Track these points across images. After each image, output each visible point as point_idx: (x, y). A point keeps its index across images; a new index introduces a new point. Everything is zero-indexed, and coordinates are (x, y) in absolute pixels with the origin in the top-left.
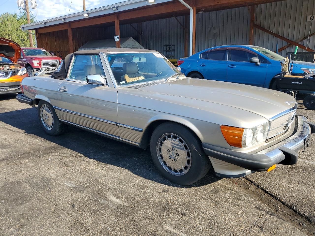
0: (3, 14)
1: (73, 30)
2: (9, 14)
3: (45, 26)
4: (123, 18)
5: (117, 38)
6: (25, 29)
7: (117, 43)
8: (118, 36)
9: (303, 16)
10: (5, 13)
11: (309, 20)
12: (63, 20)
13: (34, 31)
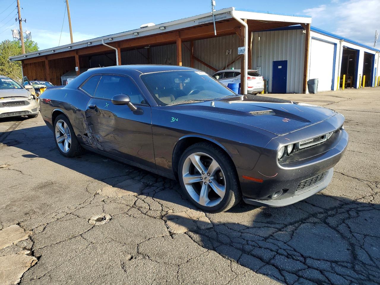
0: (3, 41)
1: (50, 61)
2: (10, 41)
3: (26, 58)
4: (81, 53)
5: (77, 69)
6: (12, 60)
7: (77, 72)
8: (77, 67)
9: (224, 51)
10: (6, 41)
11: (227, 54)
12: (38, 54)
13: (20, 62)
